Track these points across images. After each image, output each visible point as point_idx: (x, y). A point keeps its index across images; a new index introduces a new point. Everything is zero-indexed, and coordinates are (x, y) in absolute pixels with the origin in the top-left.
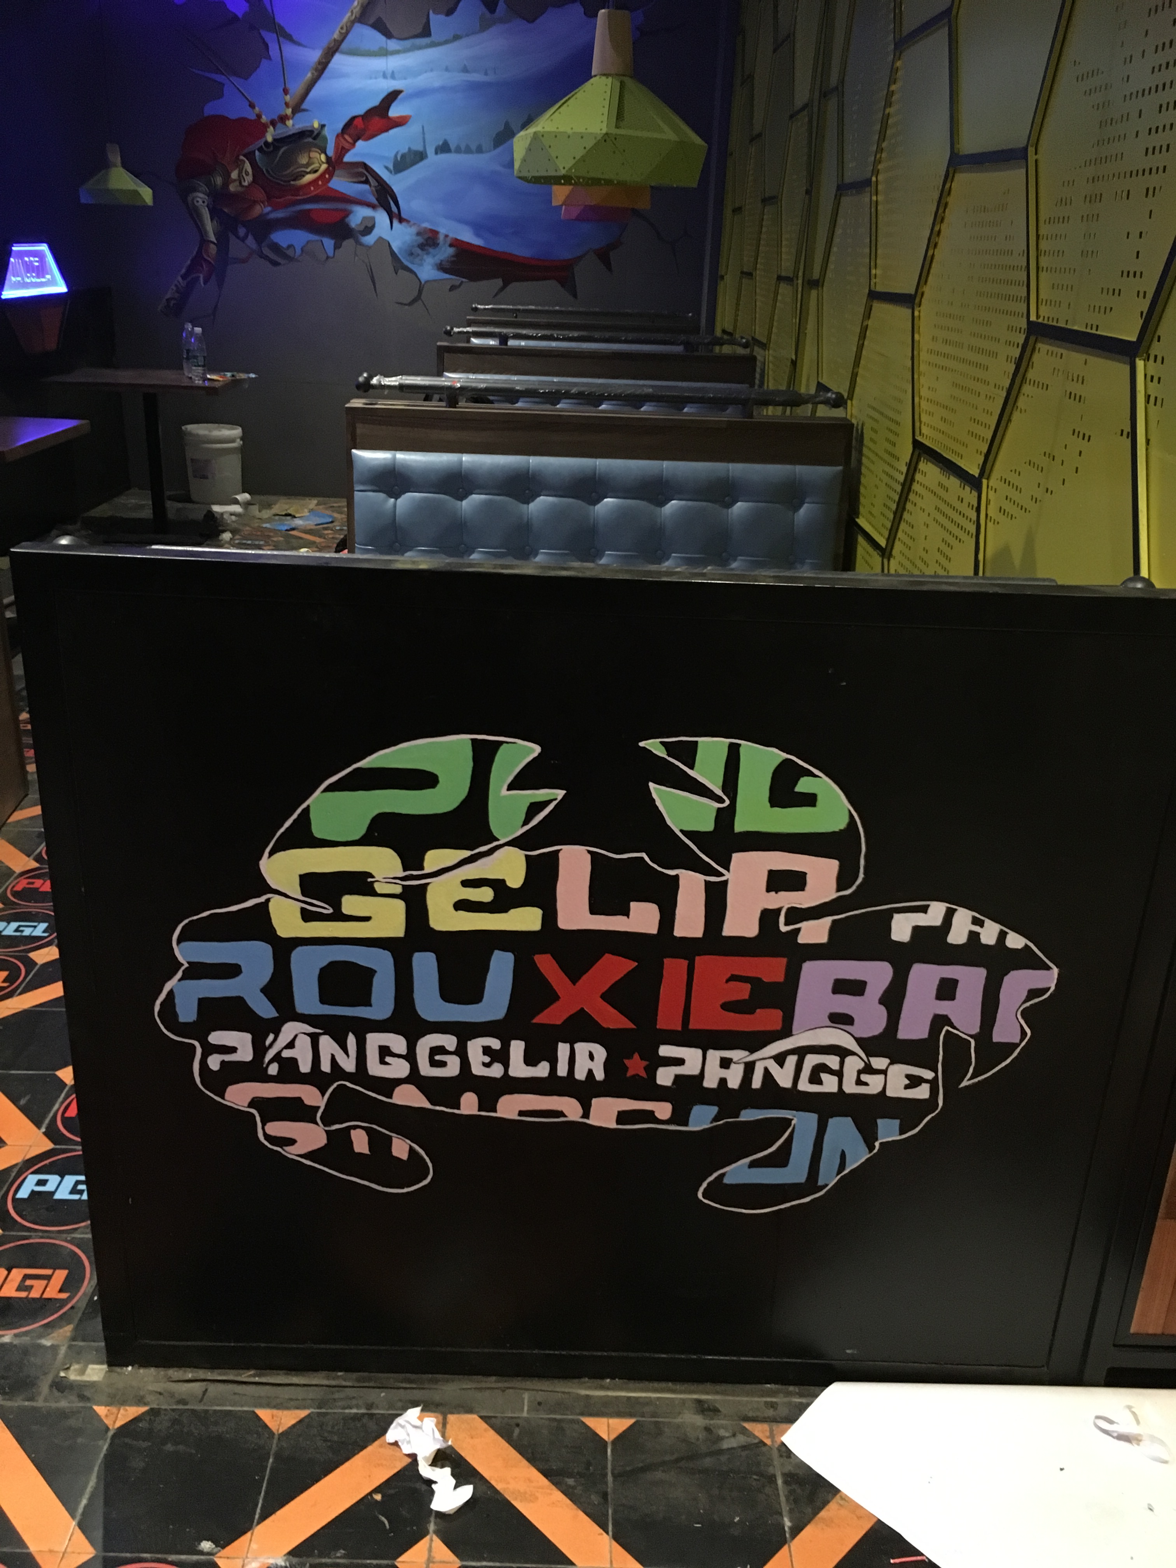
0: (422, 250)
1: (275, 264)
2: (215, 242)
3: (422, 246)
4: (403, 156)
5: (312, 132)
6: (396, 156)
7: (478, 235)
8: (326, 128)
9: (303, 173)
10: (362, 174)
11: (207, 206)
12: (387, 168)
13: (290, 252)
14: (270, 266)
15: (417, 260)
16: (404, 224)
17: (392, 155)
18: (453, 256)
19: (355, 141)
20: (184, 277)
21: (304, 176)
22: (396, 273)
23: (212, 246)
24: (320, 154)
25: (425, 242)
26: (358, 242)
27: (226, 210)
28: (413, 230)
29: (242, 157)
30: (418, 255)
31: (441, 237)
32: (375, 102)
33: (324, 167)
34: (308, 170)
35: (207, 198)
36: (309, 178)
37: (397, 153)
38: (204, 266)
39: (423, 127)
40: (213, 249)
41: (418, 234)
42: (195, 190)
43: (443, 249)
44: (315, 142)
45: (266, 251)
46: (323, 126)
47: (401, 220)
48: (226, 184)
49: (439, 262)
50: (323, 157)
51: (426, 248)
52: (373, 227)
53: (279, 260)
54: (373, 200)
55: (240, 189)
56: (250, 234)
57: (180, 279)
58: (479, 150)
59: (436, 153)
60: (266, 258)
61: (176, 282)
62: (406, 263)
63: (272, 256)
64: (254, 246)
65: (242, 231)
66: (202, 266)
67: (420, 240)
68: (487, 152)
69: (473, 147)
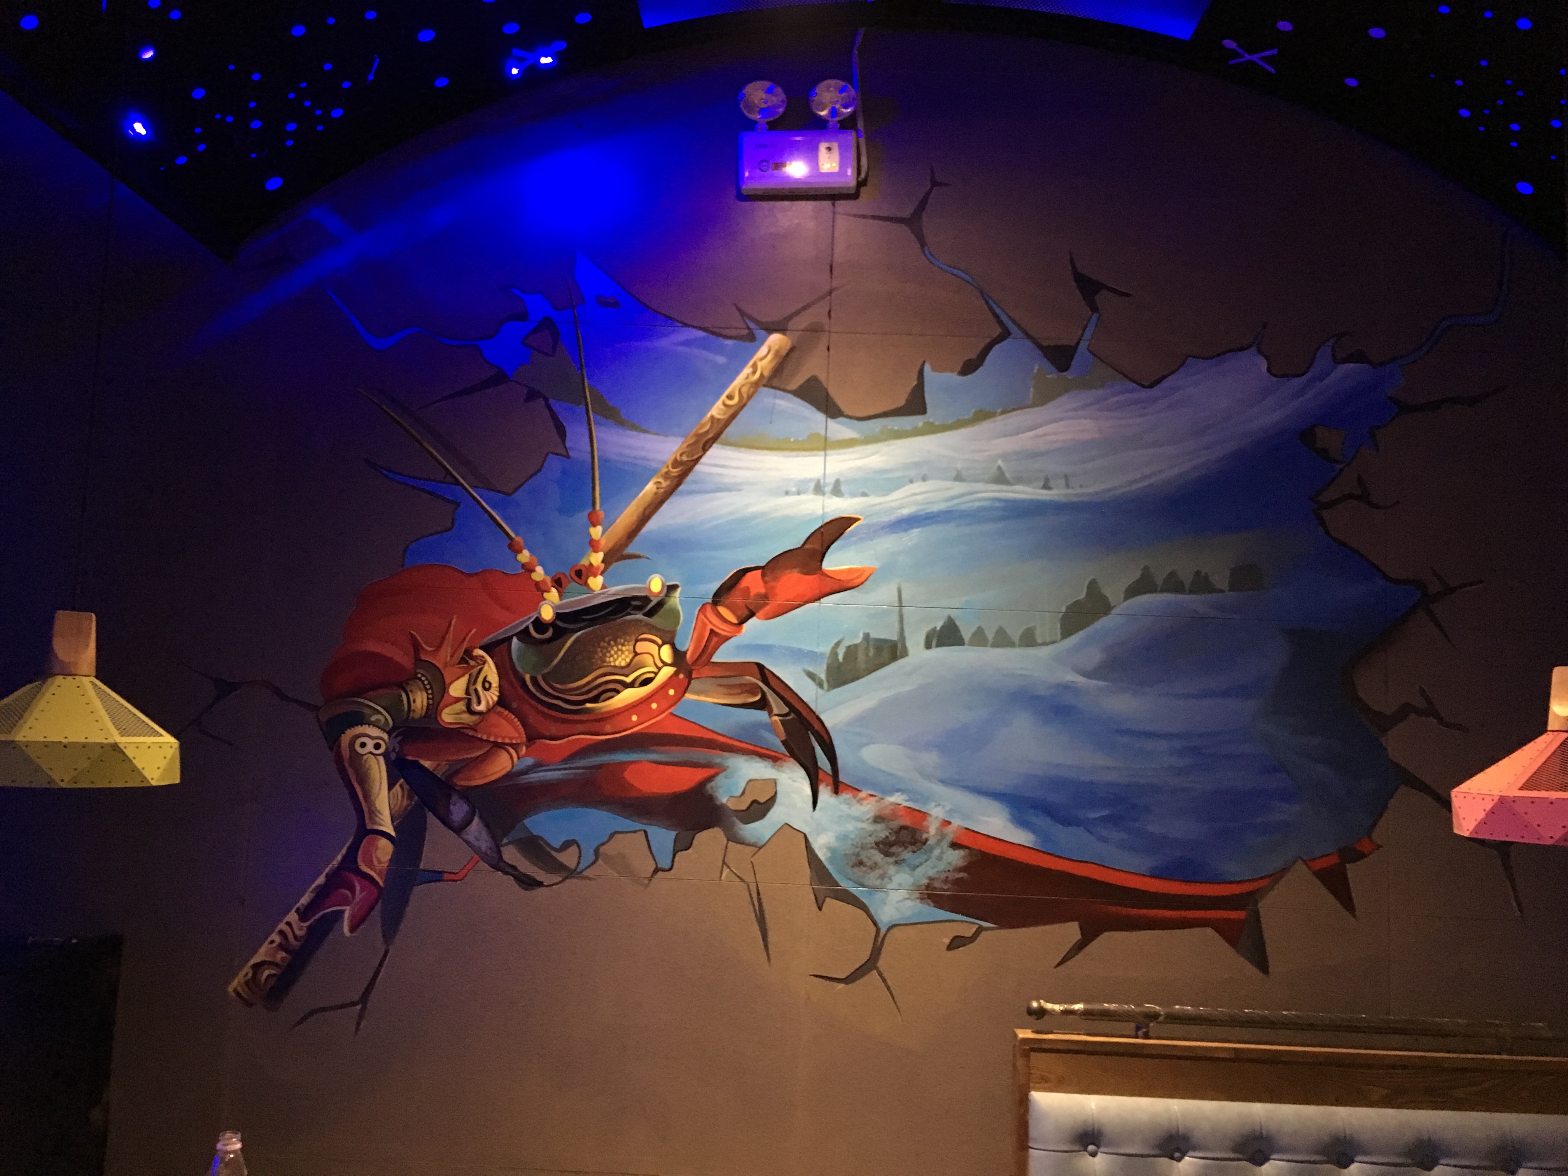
0: (887, 854)
1: (529, 883)
2: (393, 833)
3: (885, 847)
4: (852, 651)
5: (646, 599)
6: (834, 653)
7: (1020, 821)
8: (677, 593)
9: (618, 687)
10: (752, 689)
11: (385, 755)
12: (811, 676)
13: (568, 858)
14: (516, 888)
15: (872, 878)
16: (846, 796)
17: (825, 649)
18: (960, 870)
19: (742, 621)
20: (304, 914)
21: (618, 692)
22: (820, 909)
23: (383, 842)
24: (660, 647)
25: (893, 838)
26: (733, 837)
27: (427, 764)
28: (867, 808)
29: (479, 652)
30: (875, 866)
31: (933, 828)
32: (795, 541)
33: (667, 672)
34: (629, 680)
35: (385, 736)
36: (628, 696)
37: (838, 644)
38: (358, 888)
39: (899, 591)
40: (384, 850)
41: (878, 819)
42: (360, 719)
43: (937, 852)
44: (653, 621)
45: (511, 854)
46: (672, 588)
47: (837, 788)
48: (433, 710)
49: (925, 881)
50: (666, 653)
51: (894, 849)
52: (772, 800)
53: (540, 875)
54: (776, 742)
55: (467, 718)
56: (476, 820)
57: (293, 917)
58: (1029, 640)
59: (928, 646)
60: (511, 870)
61: (282, 926)
62: (845, 884)
63: (526, 867)
64: (485, 843)
65: (458, 810)
66: (352, 889)
67: (882, 832)
68: (1045, 644)
69: (1015, 635)
